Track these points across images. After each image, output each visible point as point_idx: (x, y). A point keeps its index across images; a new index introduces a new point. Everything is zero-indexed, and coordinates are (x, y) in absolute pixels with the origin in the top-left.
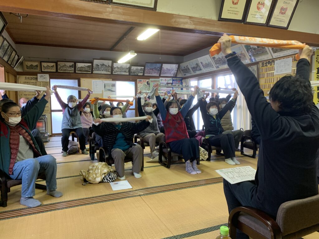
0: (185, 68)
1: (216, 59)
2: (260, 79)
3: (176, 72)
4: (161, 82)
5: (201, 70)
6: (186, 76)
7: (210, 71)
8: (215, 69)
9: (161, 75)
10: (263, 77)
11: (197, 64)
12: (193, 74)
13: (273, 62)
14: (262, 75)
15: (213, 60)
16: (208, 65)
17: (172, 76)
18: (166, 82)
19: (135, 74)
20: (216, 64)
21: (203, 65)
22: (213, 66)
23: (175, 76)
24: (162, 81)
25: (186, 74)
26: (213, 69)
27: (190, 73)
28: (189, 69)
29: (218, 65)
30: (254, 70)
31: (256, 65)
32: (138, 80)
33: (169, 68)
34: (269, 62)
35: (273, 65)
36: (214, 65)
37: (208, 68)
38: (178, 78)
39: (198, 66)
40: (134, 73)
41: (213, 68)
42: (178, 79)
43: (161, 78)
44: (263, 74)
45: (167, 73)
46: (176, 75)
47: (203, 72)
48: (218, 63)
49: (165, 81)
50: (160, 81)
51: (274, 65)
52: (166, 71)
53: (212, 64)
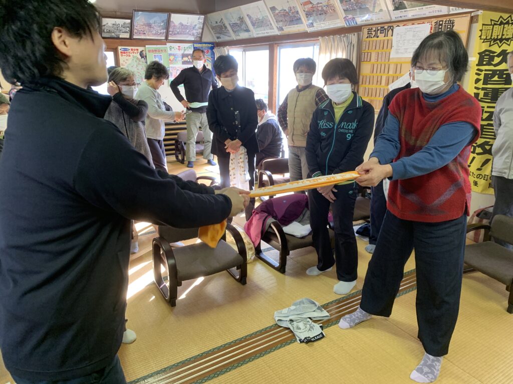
0: (219, 24)
1: (277, 12)
2: (362, 63)
3: (201, 30)
4: (169, 52)
5: (248, 30)
6: (220, 40)
7: (266, 35)
8: (276, 32)
9: (169, 38)
10: (368, 60)
11: (240, 18)
12: (234, 37)
13: (390, 31)
14: (366, 54)
15: (271, 12)
16: (262, 22)
17: (193, 39)
18: (181, 52)
19: (113, 34)
20: (276, 22)
21: (252, 22)
22: (271, 24)
23: (198, 39)
24: (173, 49)
25: (222, 36)
26: (271, 31)
27: (228, 34)
28: (226, 27)
29: (281, 24)
30: (351, 43)
31: (356, 34)
32: (120, 48)
33: (185, 23)
34: (381, 28)
35: (389, 37)
36: (274, 25)
37: (262, 28)
38: (206, 43)
39: (243, 21)
40: (109, 32)
41: (271, 29)
42: (204, 45)
43: (169, 45)
44: (369, 54)
45: (181, 34)
46: (201, 38)
47: (252, 37)
48: (282, 21)
49: (179, 49)
50: (169, 49)
51: (392, 36)
52: (179, 29)
53: (270, 21)
